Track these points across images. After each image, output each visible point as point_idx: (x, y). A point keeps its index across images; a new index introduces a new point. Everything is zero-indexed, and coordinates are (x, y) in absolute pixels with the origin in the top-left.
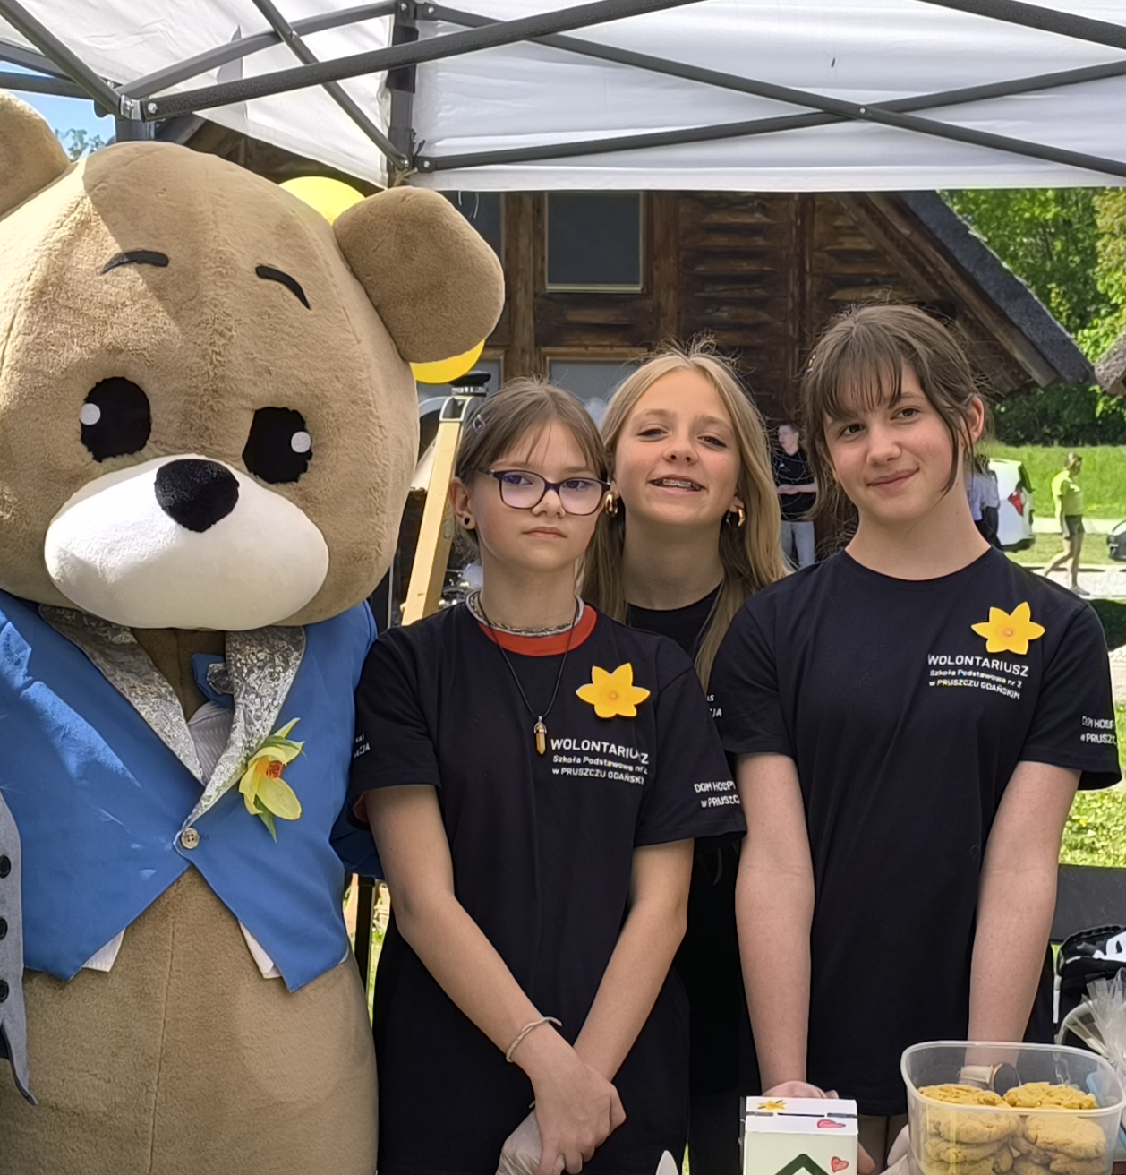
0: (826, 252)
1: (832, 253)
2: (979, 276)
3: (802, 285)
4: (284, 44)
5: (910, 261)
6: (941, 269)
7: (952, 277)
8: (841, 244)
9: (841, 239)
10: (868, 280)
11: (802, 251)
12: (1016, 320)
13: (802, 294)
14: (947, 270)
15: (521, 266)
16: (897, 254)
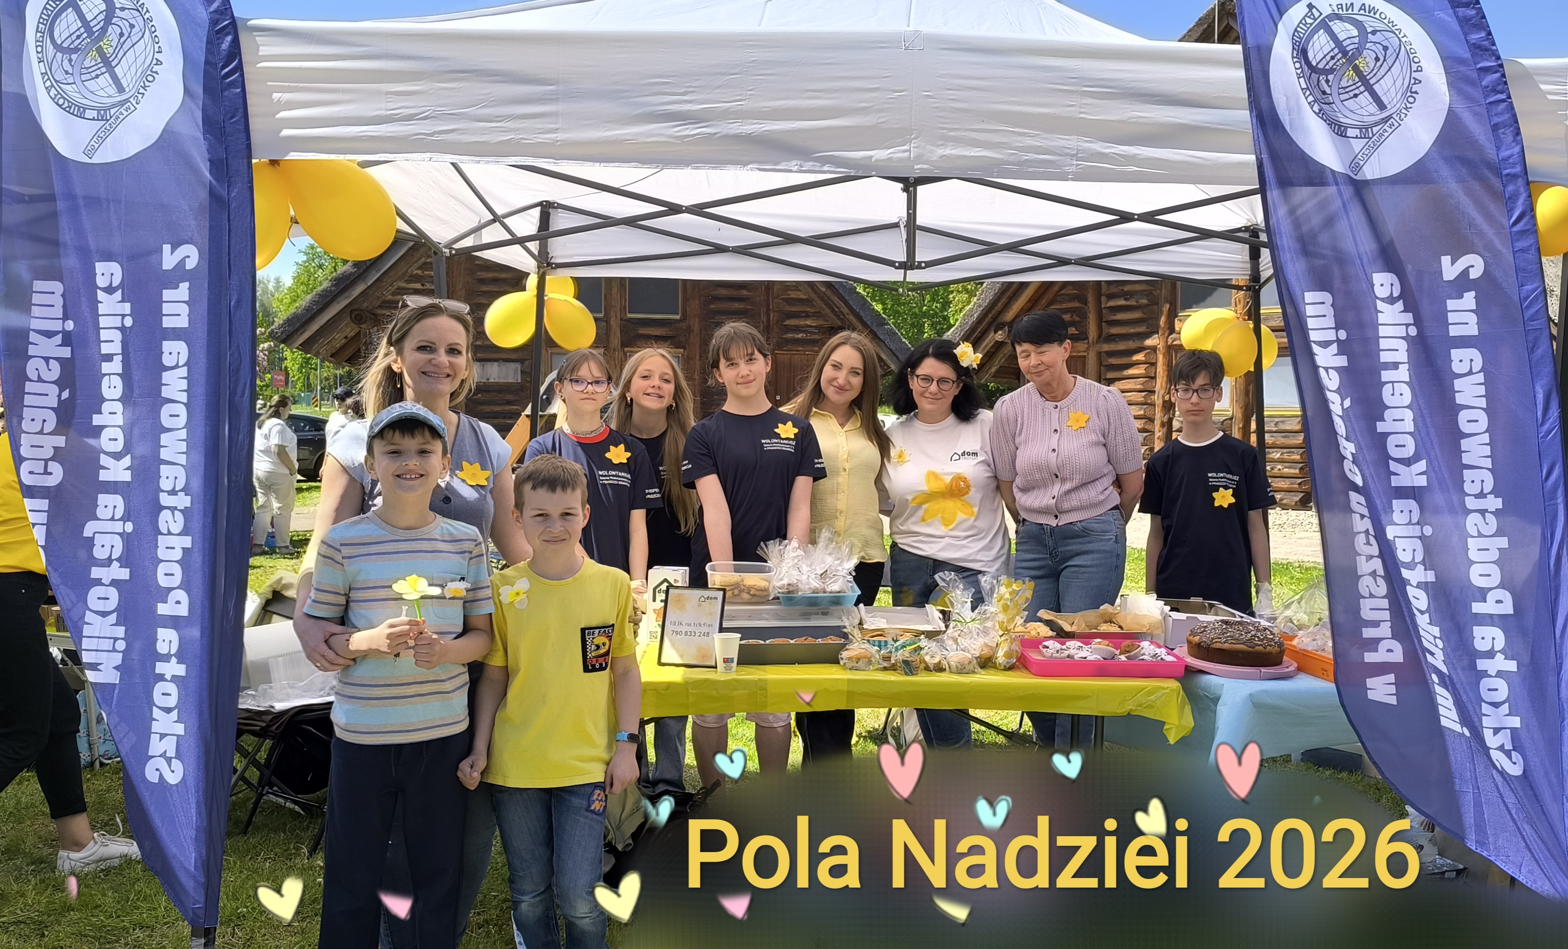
0: (782, 299)
1: (784, 299)
2: (862, 314)
3: (768, 316)
4: (497, 223)
5: (825, 305)
6: (842, 309)
7: (848, 314)
8: (789, 295)
9: (789, 292)
10: (804, 315)
11: (768, 298)
12: (882, 338)
13: (768, 321)
14: (845, 310)
15: (613, 304)
16: (819, 301)
